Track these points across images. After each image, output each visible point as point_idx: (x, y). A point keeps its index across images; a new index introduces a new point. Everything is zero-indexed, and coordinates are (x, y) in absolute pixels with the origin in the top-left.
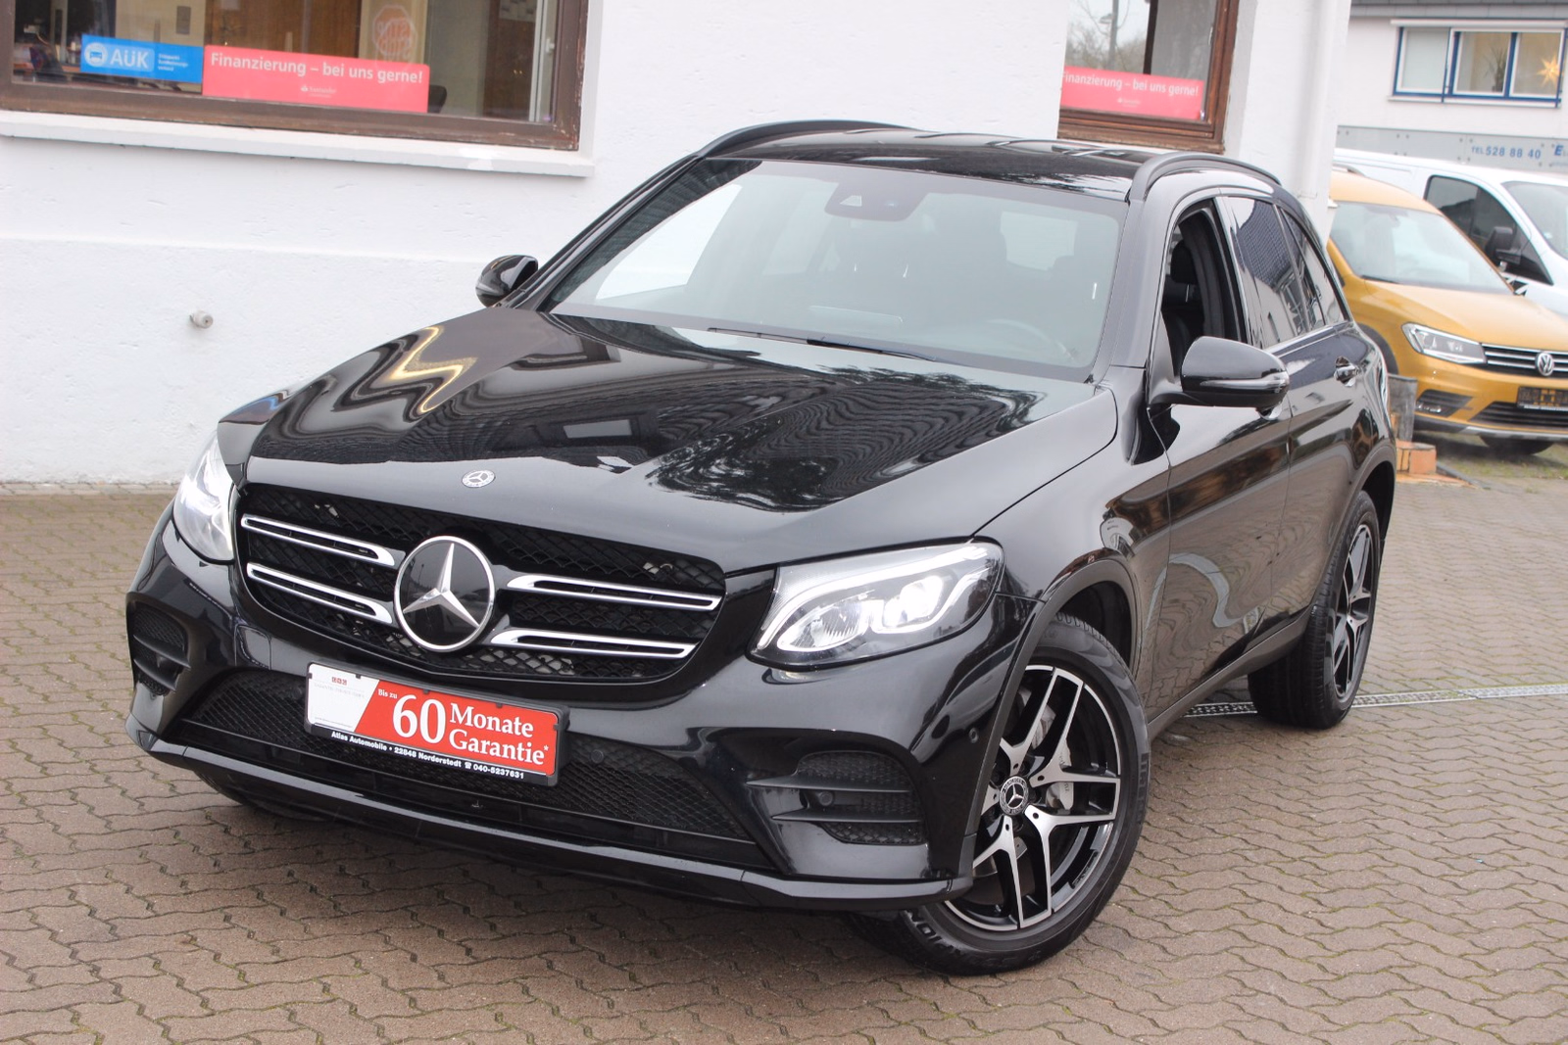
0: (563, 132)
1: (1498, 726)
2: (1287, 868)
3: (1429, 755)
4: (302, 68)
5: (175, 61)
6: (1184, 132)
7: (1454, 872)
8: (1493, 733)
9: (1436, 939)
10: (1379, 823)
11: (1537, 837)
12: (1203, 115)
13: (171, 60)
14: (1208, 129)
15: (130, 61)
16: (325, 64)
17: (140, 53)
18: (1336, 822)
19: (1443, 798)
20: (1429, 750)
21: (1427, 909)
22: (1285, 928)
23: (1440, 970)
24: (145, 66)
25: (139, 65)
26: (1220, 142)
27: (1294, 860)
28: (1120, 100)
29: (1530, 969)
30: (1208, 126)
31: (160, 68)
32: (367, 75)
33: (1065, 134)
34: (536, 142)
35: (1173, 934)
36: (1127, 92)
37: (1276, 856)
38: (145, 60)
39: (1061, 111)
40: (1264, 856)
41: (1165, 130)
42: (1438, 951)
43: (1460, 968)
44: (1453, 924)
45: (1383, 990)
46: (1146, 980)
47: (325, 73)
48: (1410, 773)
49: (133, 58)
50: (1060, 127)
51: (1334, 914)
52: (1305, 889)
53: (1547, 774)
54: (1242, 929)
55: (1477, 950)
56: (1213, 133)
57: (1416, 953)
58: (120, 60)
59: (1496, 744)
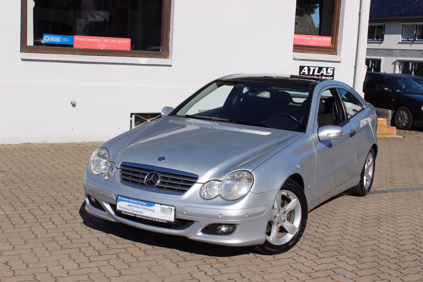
0: (165, 54)
1: (389, 200)
2: (314, 240)
3: (367, 208)
4: (98, 40)
5: (66, 39)
6: (327, 50)
7: (361, 241)
8: (387, 202)
9: (347, 260)
10: (345, 227)
11: (387, 230)
12: (331, 45)
13: (65, 39)
14: (332, 49)
15: (55, 40)
16: (104, 39)
17: (57, 38)
18: (334, 227)
19: (366, 220)
20: (368, 207)
21: (349, 251)
22: (307, 257)
23: (346, 270)
24: (59, 41)
25: (57, 41)
26: (336, 52)
27: (318, 238)
28: (310, 42)
29: (371, 268)
30: (333, 48)
31: (63, 41)
32: (115, 41)
33: (294, 51)
34: (158, 57)
35: (275, 259)
36: (311, 40)
37: (312, 237)
38: (59, 39)
39: (293, 45)
40: (310, 237)
41: (321, 49)
42: (347, 264)
43: (351, 268)
44: (354, 255)
45: (327, 275)
46: (262, 273)
47: (104, 41)
48: (360, 213)
49: (56, 39)
50: (293, 49)
51: (322, 253)
52: (317, 247)
53: (397, 213)
54: (294, 258)
55: (359, 263)
56: (334, 50)
57: (341, 264)
58: (53, 40)
59: (387, 205)
